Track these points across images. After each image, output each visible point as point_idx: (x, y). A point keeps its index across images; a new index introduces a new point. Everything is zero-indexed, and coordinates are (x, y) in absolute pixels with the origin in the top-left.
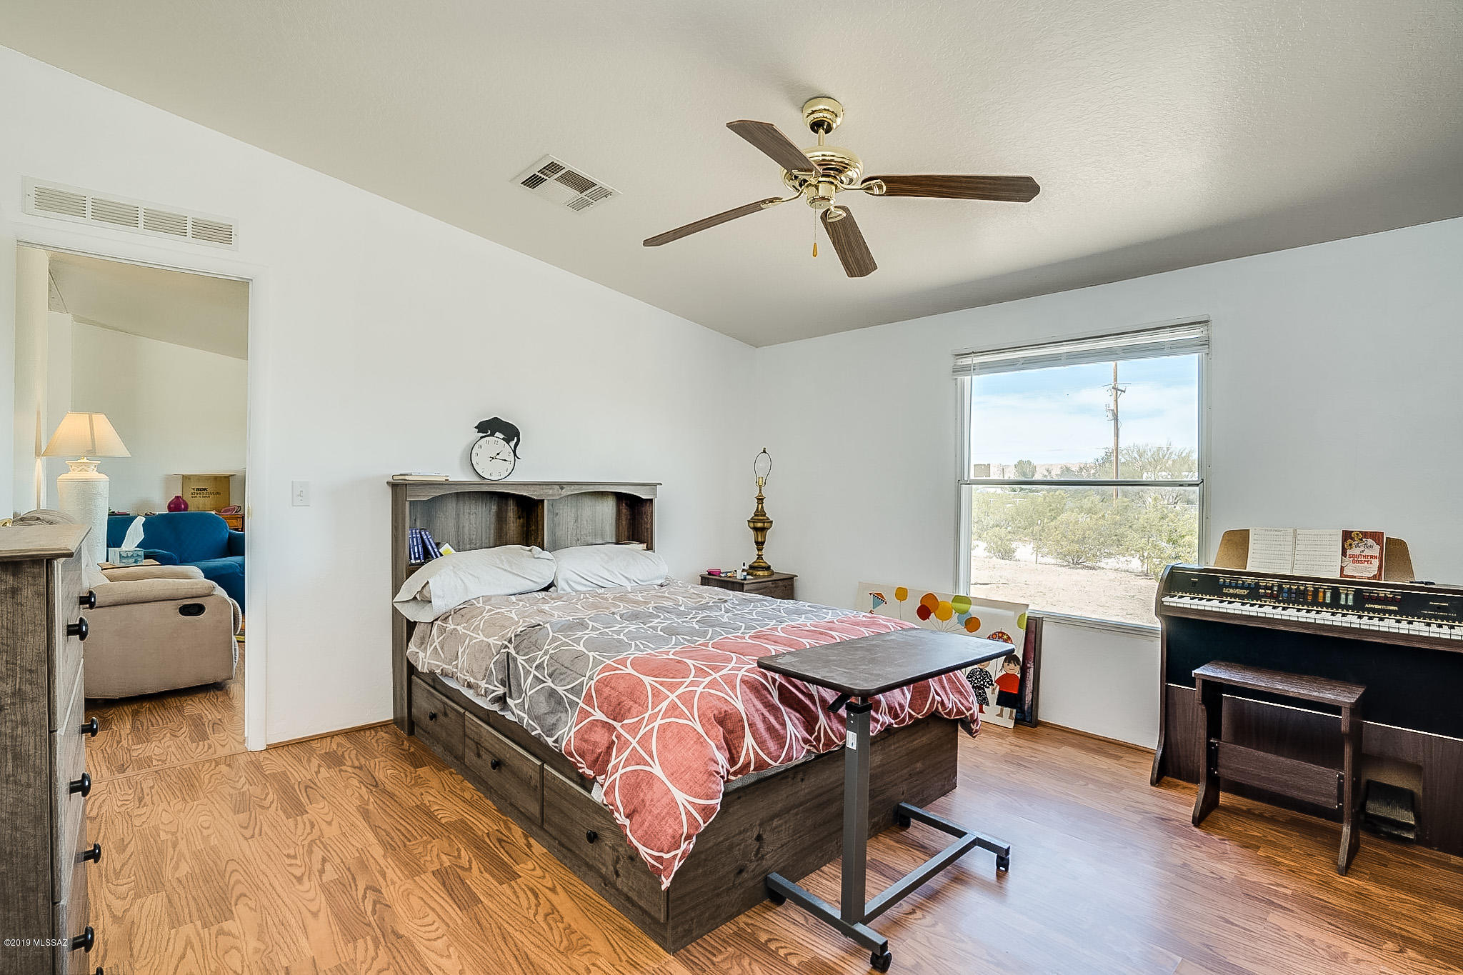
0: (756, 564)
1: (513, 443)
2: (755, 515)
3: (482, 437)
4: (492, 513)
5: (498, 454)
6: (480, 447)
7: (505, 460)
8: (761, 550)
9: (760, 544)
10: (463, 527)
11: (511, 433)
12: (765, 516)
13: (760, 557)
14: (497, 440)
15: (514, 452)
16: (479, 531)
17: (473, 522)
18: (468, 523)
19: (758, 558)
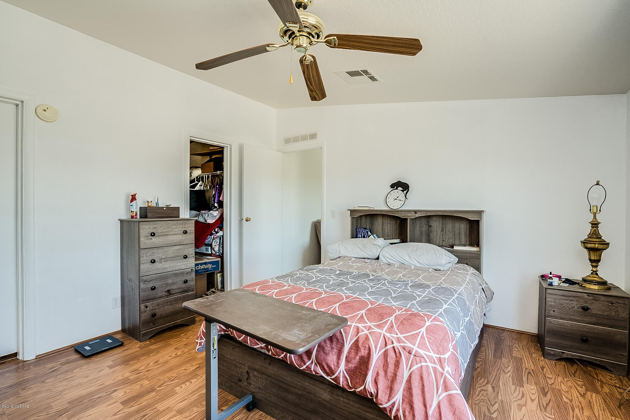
0: (590, 279)
1: (405, 192)
2: (589, 237)
3: (392, 190)
4: (397, 224)
5: (398, 197)
6: (391, 195)
7: (400, 200)
8: (596, 267)
9: (595, 262)
10: (385, 229)
11: (405, 187)
12: (600, 238)
13: (595, 273)
14: (399, 192)
15: (406, 196)
16: (392, 231)
17: (389, 227)
18: (387, 228)
19: (592, 273)
